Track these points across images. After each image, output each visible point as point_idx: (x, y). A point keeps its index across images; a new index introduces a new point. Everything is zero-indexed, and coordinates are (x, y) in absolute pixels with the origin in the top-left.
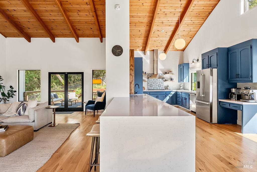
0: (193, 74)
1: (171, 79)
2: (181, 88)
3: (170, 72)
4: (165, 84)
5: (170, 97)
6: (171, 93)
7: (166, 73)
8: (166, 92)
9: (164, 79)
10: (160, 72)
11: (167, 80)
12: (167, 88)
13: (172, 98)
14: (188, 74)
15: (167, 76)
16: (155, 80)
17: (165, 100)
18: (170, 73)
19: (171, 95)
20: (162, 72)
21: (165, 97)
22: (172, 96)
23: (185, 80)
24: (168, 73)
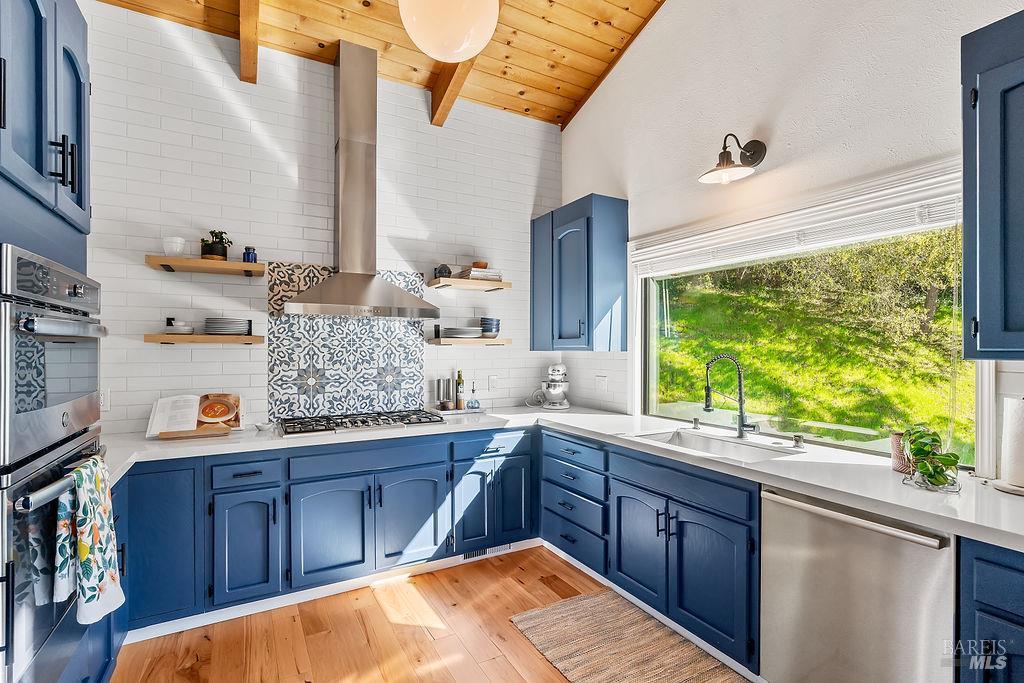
0: (654, 288)
1: (486, 326)
2: (557, 391)
3: (477, 265)
4: (439, 361)
5: (483, 481)
6: (492, 446)
7: (442, 272)
8: (451, 442)
9: (429, 324)
10: (393, 266)
11: (451, 333)
12: (448, 395)
13: (500, 488)
14: (622, 285)
15: (451, 298)
16: (352, 325)
17: (444, 510)
18: (475, 272)
19: (489, 465)
20: (415, 263)
21: (443, 483)
22: (503, 474)
23: (600, 332)
24: (464, 275)
